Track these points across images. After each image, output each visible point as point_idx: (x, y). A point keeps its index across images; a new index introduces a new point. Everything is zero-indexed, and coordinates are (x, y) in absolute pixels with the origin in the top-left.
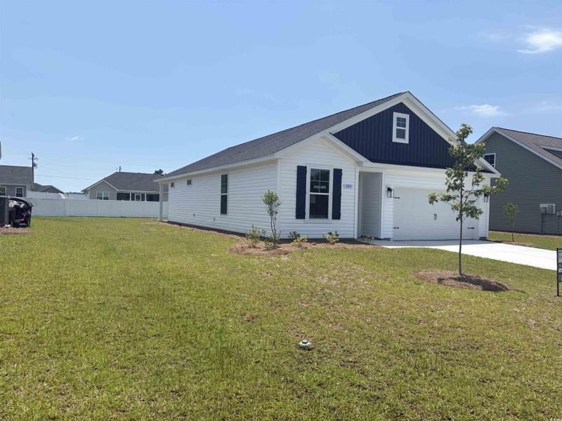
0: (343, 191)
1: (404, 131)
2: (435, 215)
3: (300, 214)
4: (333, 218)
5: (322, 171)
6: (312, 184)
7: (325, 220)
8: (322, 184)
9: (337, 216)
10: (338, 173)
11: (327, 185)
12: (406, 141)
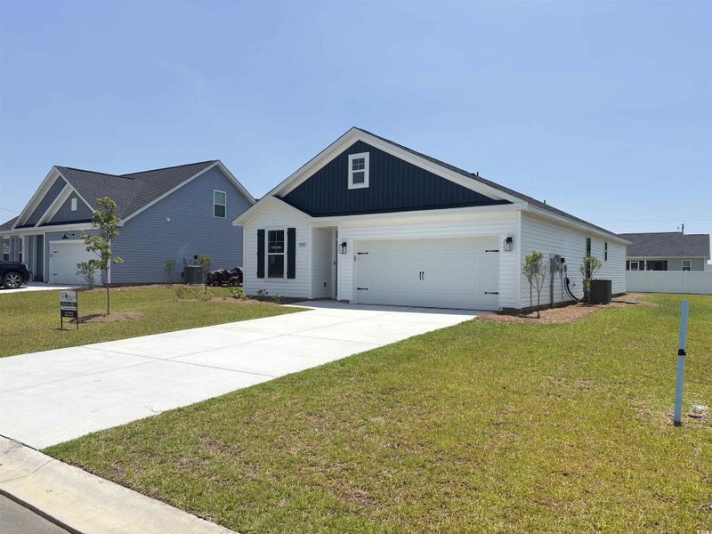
0: (298, 249)
1: (363, 173)
2: (422, 274)
3: (260, 274)
4: (288, 277)
5: (279, 232)
6: (270, 245)
7: (280, 279)
8: (278, 245)
9: (292, 274)
10: (292, 232)
11: (282, 245)
12: (366, 184)
